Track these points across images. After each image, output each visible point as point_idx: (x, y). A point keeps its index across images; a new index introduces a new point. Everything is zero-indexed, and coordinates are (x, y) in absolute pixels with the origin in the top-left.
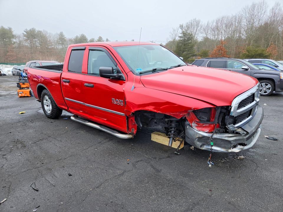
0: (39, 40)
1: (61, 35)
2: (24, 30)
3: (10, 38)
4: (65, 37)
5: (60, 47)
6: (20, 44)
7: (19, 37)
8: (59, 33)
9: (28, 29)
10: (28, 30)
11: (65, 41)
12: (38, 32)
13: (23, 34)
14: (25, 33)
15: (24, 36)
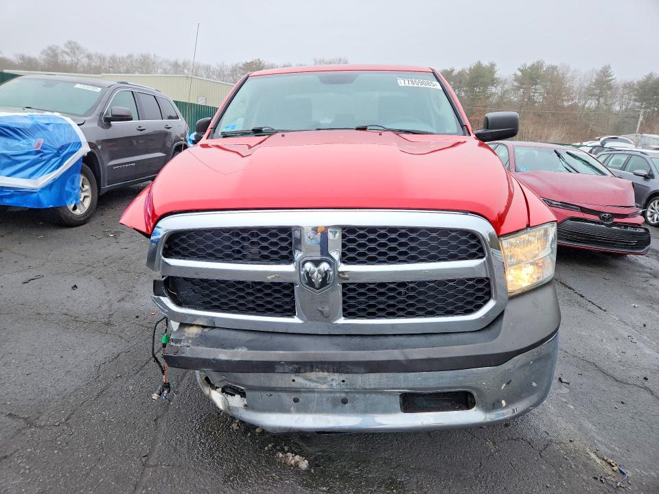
0: (545, 87)
1: (605, 72)
2: (519, 67)
3: (486, 85)
4: (614, 77)
5: (592, 104)
6: (502, 97)
7: (505, 82)
8: (599, 68)
9: (529, 64)
10: (528, 66)
11: (610, 88)
12: (548, 68)
13: (515, 75)
14: (519, 73)
15: (515, 80)
